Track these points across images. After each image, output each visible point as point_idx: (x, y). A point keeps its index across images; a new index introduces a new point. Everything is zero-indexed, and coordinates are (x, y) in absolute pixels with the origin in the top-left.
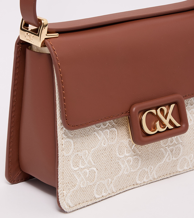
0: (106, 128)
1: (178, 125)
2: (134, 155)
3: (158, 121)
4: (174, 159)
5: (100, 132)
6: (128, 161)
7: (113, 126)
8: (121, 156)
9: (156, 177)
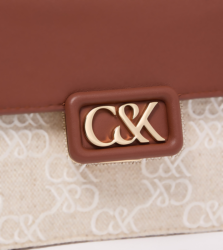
0: (26, 128)
1: (159, 138)
2: (85, 183)
3: (119, 126)
4: (174, 203)
5: (13, 132)
6: (70, 191)
7: (40, 127)
8: (55, 181)
9: (135, 229)
